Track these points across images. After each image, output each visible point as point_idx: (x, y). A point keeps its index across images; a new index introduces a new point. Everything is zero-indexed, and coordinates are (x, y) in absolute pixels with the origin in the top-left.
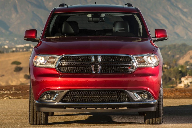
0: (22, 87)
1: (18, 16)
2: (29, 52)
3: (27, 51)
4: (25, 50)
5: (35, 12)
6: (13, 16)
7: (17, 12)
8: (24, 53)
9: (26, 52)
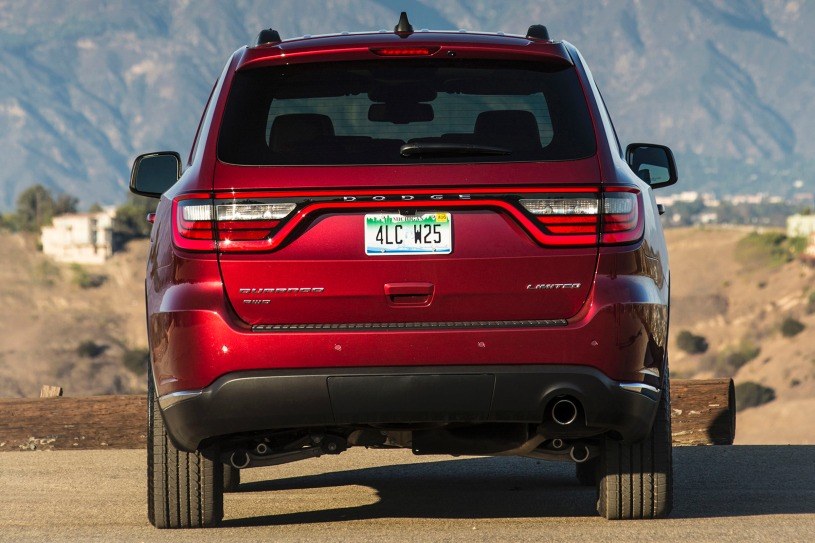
0: (686, 389)
1: (643, 61)
2: (697, 226)
3: (687, 222)
4: (677, 218)
5: (720, 47)
6: (623, 63)
7: (638, 44)
8: (676, 232)
9: (685, 231)
